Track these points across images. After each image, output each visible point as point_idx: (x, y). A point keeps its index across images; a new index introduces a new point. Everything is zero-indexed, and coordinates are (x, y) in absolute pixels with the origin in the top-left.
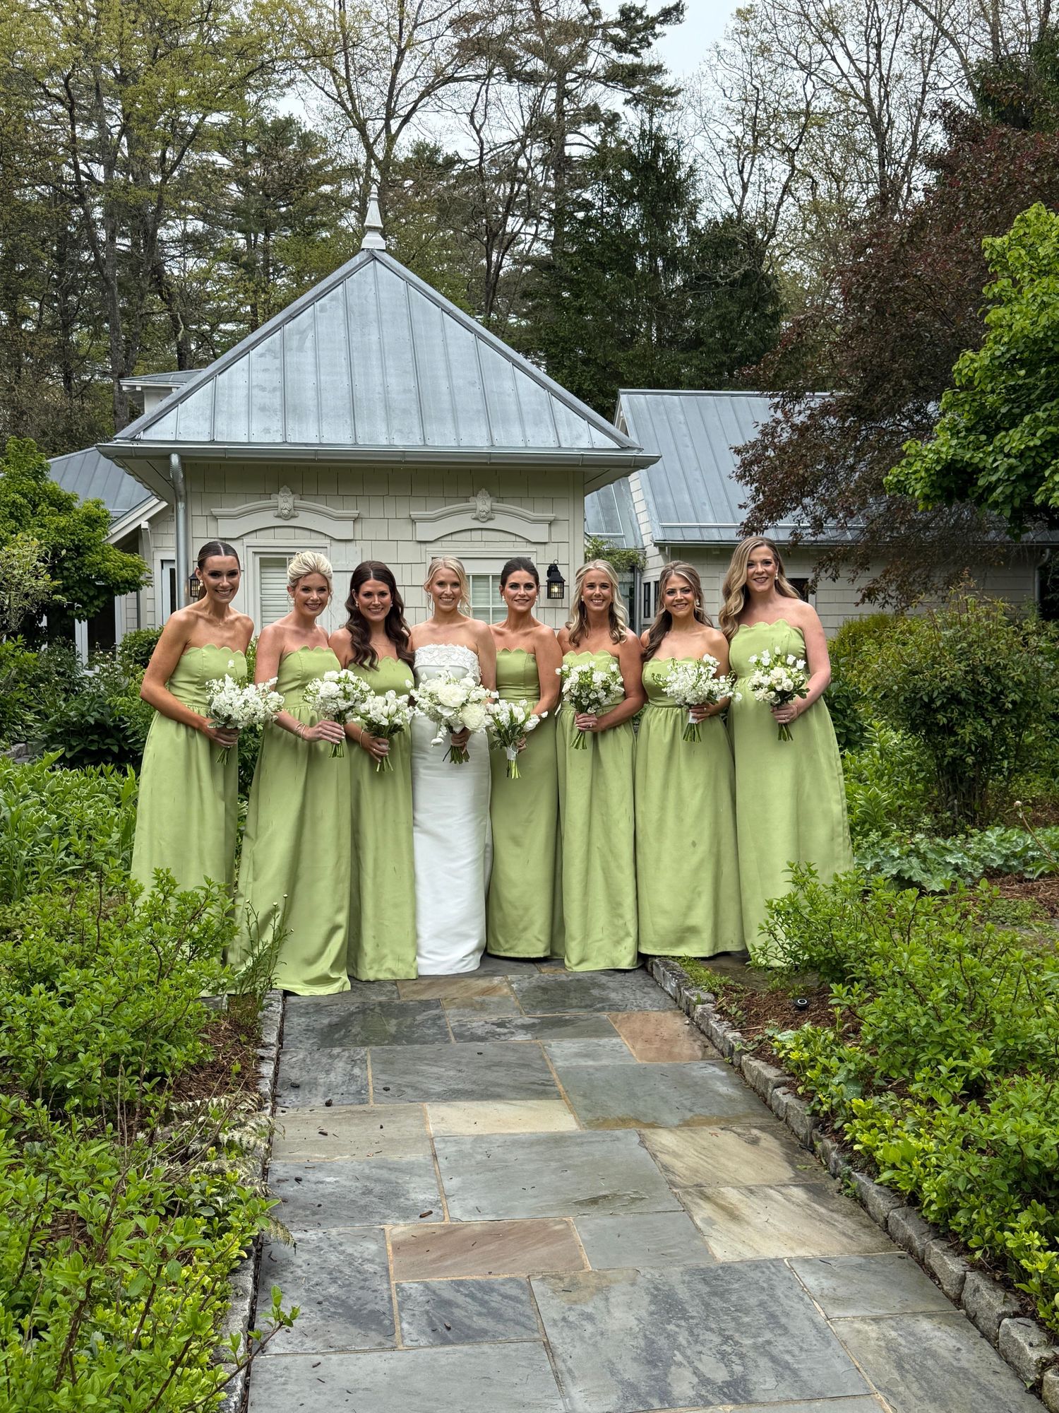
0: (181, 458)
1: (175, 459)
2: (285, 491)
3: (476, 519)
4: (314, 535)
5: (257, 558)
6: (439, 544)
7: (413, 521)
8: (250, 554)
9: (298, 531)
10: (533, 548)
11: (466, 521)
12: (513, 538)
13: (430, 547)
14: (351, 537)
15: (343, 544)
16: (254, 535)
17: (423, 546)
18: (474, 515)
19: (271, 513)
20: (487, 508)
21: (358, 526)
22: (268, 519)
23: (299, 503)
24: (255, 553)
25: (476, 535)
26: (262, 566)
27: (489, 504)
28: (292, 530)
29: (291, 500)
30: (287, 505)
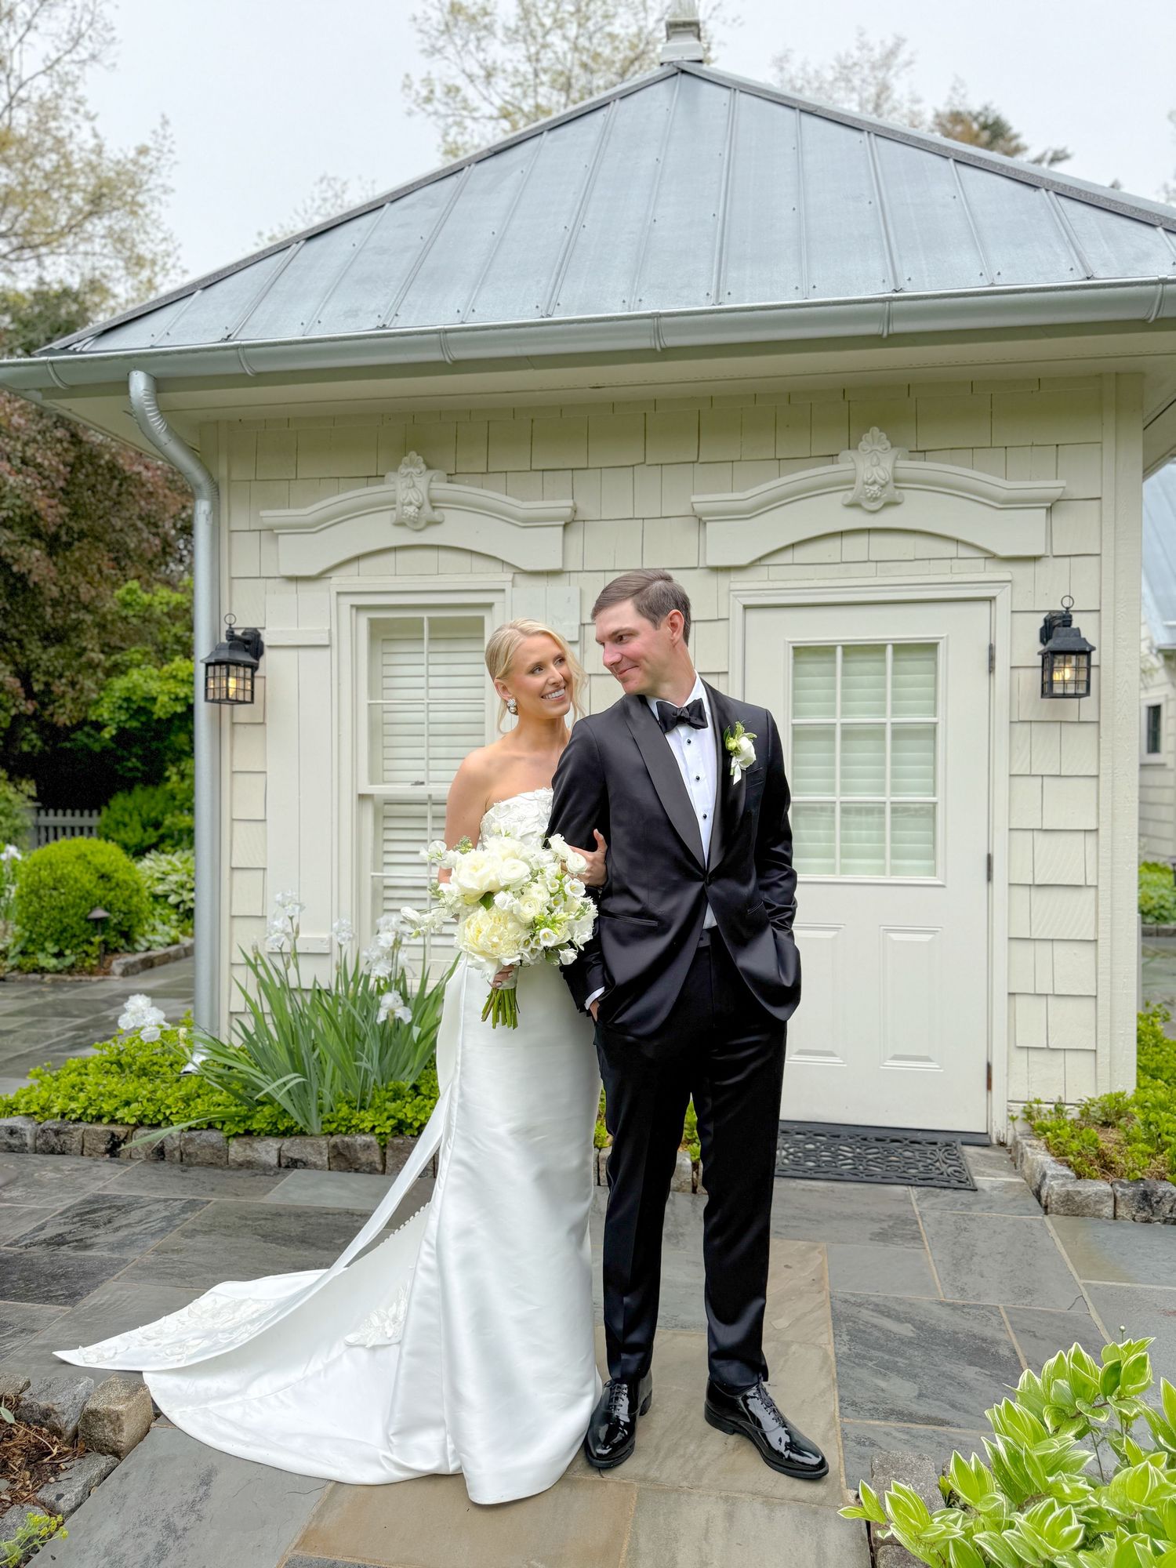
0: (159, 385)
1: (139, 383)
2: (412, 464)
3: (854, 505)
4: (479, 564)
5: (363, 620)
6: (761, 572)
7: (700, 521)
8: (346, 611)
9: (444, 556)
10: (1004, 572)
11: (830, 513)
12: (950, 549)
13: (738, 581)
14: (556, 565)
15: (541, 584)
16: (352, 569)
17: (724, 581)
18: (850, 496)
19: (387, 517)
20: (882, 473)
21: (575, 539)
22: (379, 531)
23: (443, 489)
24: (359, 608)
25: (855, 547)
26: (372, 637)
27: (887, 464)
28: (431, 555)
29: (422, 483)
30: (412, 495)
